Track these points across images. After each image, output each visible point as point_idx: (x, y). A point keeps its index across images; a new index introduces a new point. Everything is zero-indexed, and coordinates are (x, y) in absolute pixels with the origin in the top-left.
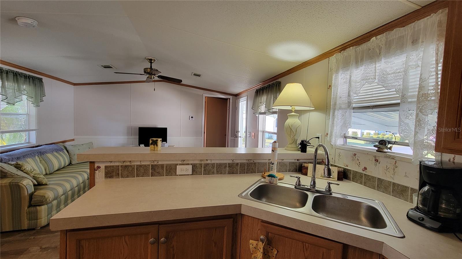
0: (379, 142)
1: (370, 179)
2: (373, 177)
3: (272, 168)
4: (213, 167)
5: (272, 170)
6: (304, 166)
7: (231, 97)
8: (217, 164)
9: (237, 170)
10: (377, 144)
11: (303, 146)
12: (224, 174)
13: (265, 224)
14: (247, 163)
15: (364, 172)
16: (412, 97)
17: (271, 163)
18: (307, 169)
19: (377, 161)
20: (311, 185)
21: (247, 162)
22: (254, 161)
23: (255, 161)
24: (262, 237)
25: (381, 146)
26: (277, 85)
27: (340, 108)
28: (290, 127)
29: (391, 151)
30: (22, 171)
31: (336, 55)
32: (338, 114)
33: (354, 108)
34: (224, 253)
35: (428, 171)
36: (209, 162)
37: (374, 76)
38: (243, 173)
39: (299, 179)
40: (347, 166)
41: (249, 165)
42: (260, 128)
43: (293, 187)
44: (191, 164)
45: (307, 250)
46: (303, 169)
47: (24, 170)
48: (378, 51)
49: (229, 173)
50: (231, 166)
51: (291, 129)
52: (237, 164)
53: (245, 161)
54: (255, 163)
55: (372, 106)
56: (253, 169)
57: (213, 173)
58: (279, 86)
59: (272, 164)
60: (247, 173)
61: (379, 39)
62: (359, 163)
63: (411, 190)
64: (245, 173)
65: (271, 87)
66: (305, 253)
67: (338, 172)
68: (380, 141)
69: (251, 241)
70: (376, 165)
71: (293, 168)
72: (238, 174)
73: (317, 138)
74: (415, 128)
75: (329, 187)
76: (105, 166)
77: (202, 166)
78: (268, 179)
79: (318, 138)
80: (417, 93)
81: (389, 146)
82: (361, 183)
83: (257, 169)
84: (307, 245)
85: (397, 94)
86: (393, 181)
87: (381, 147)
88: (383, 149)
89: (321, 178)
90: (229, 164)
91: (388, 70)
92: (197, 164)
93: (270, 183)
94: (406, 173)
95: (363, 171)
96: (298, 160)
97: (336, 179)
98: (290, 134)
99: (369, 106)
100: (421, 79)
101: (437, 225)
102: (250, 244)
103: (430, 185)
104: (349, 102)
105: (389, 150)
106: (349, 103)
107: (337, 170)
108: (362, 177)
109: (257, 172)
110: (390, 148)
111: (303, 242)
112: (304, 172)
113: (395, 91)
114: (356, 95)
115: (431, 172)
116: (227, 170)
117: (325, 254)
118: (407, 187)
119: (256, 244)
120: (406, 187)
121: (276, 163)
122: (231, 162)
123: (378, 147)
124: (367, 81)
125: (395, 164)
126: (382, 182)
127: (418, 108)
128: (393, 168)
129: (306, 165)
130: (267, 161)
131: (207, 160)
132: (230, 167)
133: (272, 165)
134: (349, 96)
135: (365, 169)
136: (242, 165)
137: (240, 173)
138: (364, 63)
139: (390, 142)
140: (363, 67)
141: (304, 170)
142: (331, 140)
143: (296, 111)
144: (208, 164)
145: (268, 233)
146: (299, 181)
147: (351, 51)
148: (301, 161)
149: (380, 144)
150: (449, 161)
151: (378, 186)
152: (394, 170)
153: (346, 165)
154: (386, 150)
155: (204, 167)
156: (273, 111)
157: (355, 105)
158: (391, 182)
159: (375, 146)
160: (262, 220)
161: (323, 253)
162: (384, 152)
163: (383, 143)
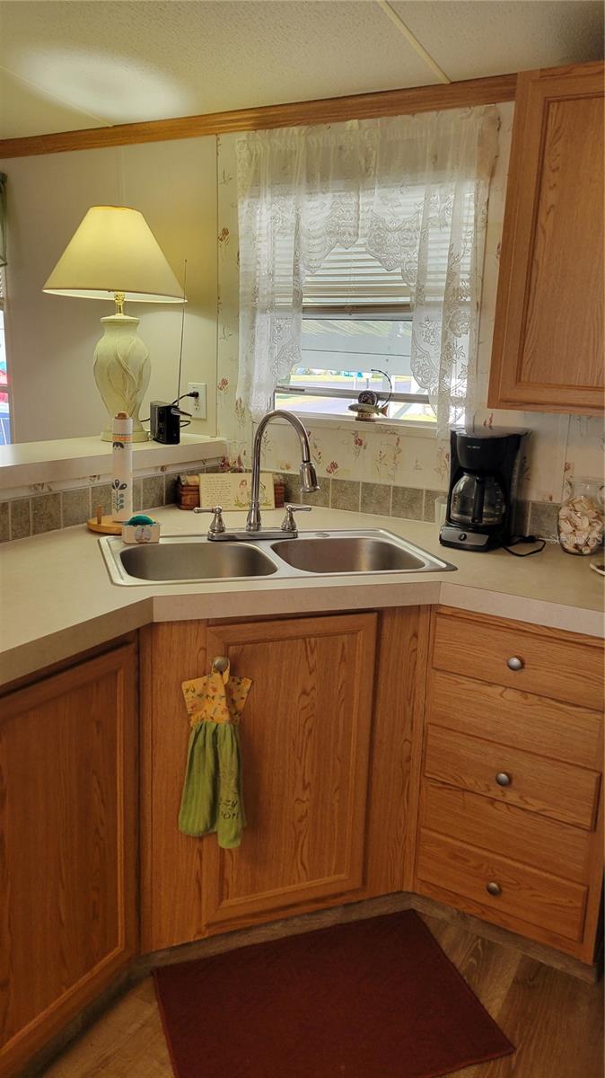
0: (360, 398)
1: (345, 489)
2: (353, 484)
3: (122, 501)
5: (122, 507)
6: (187, 483)
10: (355, 402)
11: (167, 424)
13: (221, 628)
14: (33, 499)
15: (332, 476)
16: (435, 292)
17: (117, 485)
18: (198, 490)
19: (359, 442)
21: (32, 493)
22: (50, 490)
23: (56, 488)
24: (218, 661)
25: (364, 407)
27: (272, 307)
28: (119, 362)
29: (384, 417)
31: (248, 136)
32: (263, 321)
33: (305, 309)
35: (470, 447)
37: (354, 227)
38: (24, 536)
39: (220, 516)
40: (288, 468)
41: (39, 502)
43: (204, 540)
45: (312, 652)
46: (184, 493)
48: (363, 162)
51: (124, 370)
53: (25, 494)
54: (55, 495)
55: (349, 307)
56: (51, 516)
59: (122, 488)
60: (34, 533)
61: (366, 129)
62: (319, 454)
63: (426, 495)
64: (28, 535)
66: (310, 660)
67: (275, 485)
68: (361, 394)
69: (186, 685)
70: (357, 454)
71: (153, 495)
72: (8, 540)
73: (191, 395)
74: (442, 363)
75: (291, 519)
79: (195, 395)
80: (444, 284)
81: (380, 404)
82: (325, 504)
83: (62, 515)
84: (313, 640)
85: (404, 281)
86: (392, 483)
87: (366, 409)
88: (369, 413)
89: (238, 508)
91: (388, 218)
94: (417, 461)
95: (329, 472)
96: (163, 468)
97: (273, 506)
98: (121, 387)
99: (343, 307)
100: (450, 255)
102: (185, 692)
103: (470, 472)
104: (298, 292)
105: (381, 416)
106: (298, 295)
107: (273, 482)
108: (328, 487)
109: (62, 525)
110: (384, 411)
111: (304, 639)
112: (188, 502)
113: (401, 274)
114: (309, 273)
115: (475, 447)
117: (346, 646)
118: (419, 490)
119: (205, 684)
120: (417, 491)
123: (360, 408)
124: (338, 237)
125: (397, 444)
126: (371, 490)
127: (446, 318)
128: (393, 455)
129: (191, 480)
133: (120, 492)
134: (296, 273)
135: (334, 466)
136: (19, 507)
137: (15, 537)
138: (330, 186)
139: (380, 396)
140: (329, 195)
141: (187, 495)
142: (249, 398)
143: (130, 307)
146: (220, 520)
147: (292, 137)
148: (170, 471)
149: (364, 402)
150: (485, 425)
151: (363, 501)
152: (395, 458)
153: (284, 467)
154: (375, 416)
157: (307, 301)
158: (389, 486)
159: (352, 408)
160: (208, 619)
161: (343, 645)
162: (373, 421)
163: (367, 399)
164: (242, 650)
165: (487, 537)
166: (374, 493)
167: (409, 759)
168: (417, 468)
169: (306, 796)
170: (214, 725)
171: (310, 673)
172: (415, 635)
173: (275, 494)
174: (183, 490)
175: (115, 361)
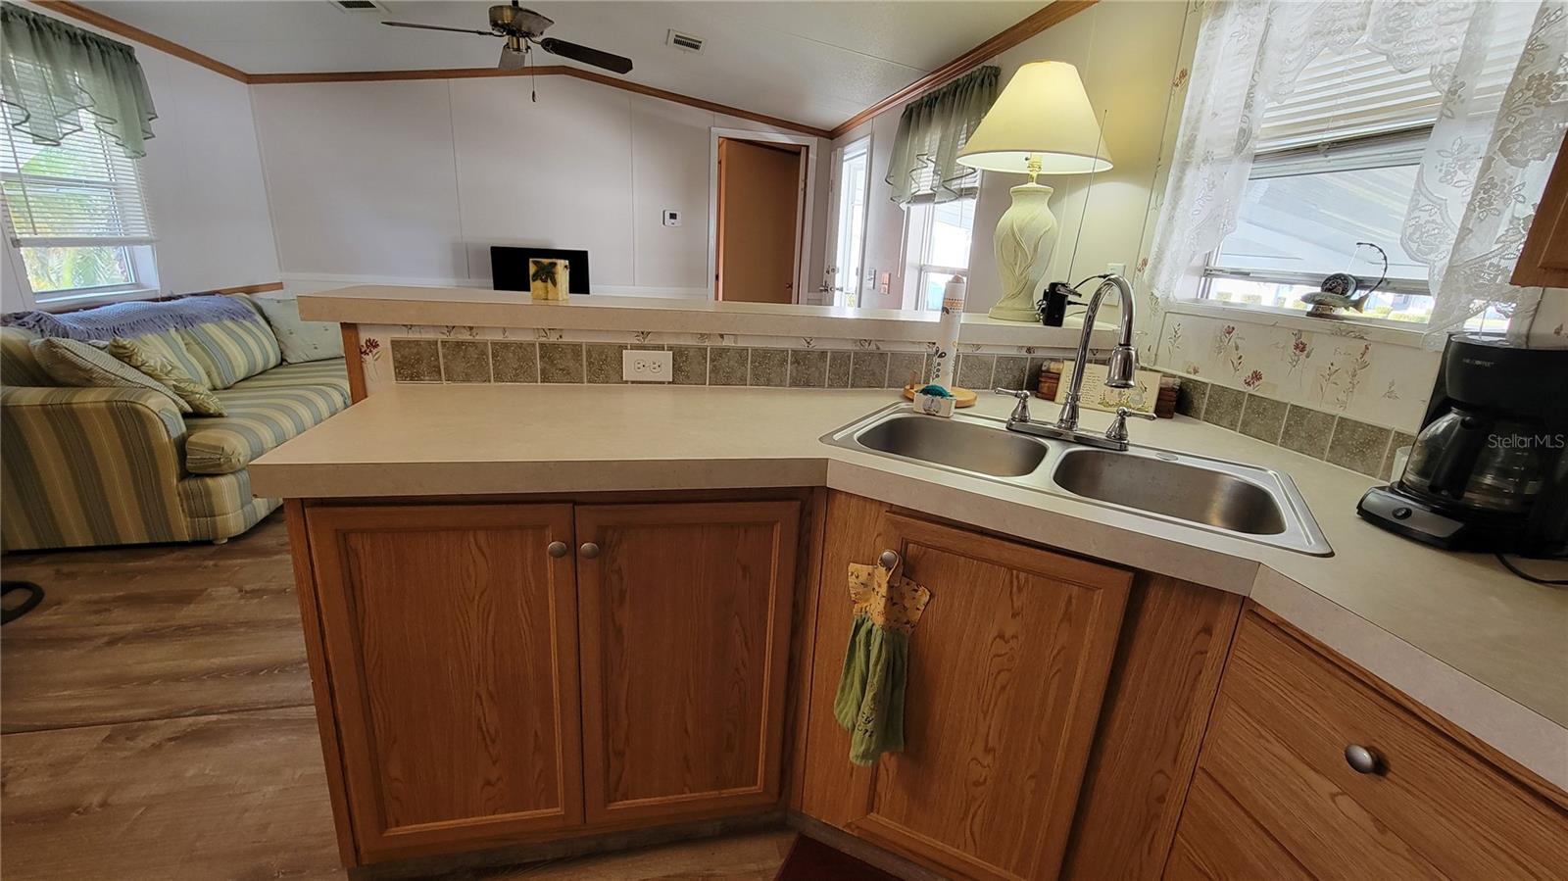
0: (1324, 284)
1: (1264, 409)
2: (1276, 405)
3: (938, 370)
4: (743, 360)
5: (937, 376)
6: (1049, 368)
7: (811, 141)
8: (755, 350)
9: (822, 374)
10: (1316, 289)
11: (1054, 305)
12: (776, 386)
13: (899, 518)
14: (856, 353)
15: (1250, 390)
17: (937, 351)
18: (1058, 379)
19: (1301, 347)
20: (1061, 420)
21: (857, 348)
22: (878, 348)
23: (884, 348)
24: (886, 554)
25: (1329, 297)
26: (987, 82)
27: (1207, 159)
28: (1014, 234)
29: (1359, 313)
30: (137, 368)
32: (1196, 181)
33: (1257, 156)
34: (772, 599)
35: (1468, 361)
36: (727, 343)
37: (1361, 15)
38: (841, 387)
39: (1025, 401)
40: (1196, 372)
41: (861, 358)
42: (912, 257)
43: (1003, 427)
44: (670, 348)
45: (1020, 590)
46: (1043, 380)
47: (142, 365)
49: (795, 383)
50: (799, 358)
51: (1018, 242)
52: (823, 353)
53: (849, 347)
54: (882, 354)
55: (1324, 144)
56: (874, 374)
57: (743, 381)
58: (990, 85)
59: (941, 356)
60: (853, 386)
62: (1240, 358)
63: (1393, 440)
64: (846, 387)
65: (962, 92)
66: (1015, 599)
67: (1161, 390)
68: (1329, 279)
69: (853, 567)
70: (1294, 363)
71: (1010, 376)
72: (824, 386)
73: (1105, 277)
74: (1466, 218)
75: (1122, 425)
76: (392, 341)
77: (706, 354)
78: (921, 401)
80: (1509, 77)
81: (1357, 295)
82: (1232, 426)
83: (887, 375)
84: (1022, 575)
85: (1434, 87)
86: (1342, 413)
87: (1329, 300)
88: (1333, 306)
89: (1101, 407)
90: (794, 352)
92: (687, 348)
93: (928, 414)
94: (1391, 385)
95: (1248, 384)
96: (1029, 350)
97: (1151, 414)
98: (1011, 261)
99: (1316, 146)
100: (1542, 12)
101: (1446, 528)
102: (850, 574)
103: (1462, 407)
104: (1245, 130)
105: (1352, 312)
106: (1245, 138)
107: (1159, 382)
108: (1241, 404)
109: (887, 385)
110: (1357, 305)
111: (1011, 569)
112: (1046, 390)
113: (1431, 77)
114: (1276, 104)
115: (1478, 362)
116: (789, 372)
117: (1074, 601)
118: (1385, 430)
119: (869, 574)
120: (1381, 430)
121: (952, 354)
122: (801, 345)
123: (1319, 299)
124: (1329, 39)
125: (1363, 354)
126: (1303, 418)
127: (1498, 134)
128: (1351, 370)
129: (1054, 366)
130: (924, 349)
131: (722, 336)
132: (799, 363)
133: (939, 360)
134: (1249, 105)
135: (1257, 376)
136: (840, 358)
137: (830, 386)
139: (1361, 284)
141: (1045, 382)
142: (1153, 278)
143: (1043, 179)
144: (724, 351)
145: (905, 543)
146: (1024, 407)
148: (1038, 354)
149: (1330, 290)
151: (1286, 432)
152: (1354, 375)
153: (1191, 370)
154: (1342, 312)
155: (712, 360)
156: (962, 186)
157: (1261, 147)
158: (1333, 416)
159: (1307, 299)
160: (892, 505)
161: (1070, 598)
162: (1336, 318)
163: (1337, 286)
164: (925, 553)
165: (1460, 525)
166: (1305, 422)
167: (1161, 799)
168: (1390, 395)
169: (988, 760)
170: (870, 623)
171: (1014, 616)
172: (1207, 630)
173: (1159, 399)
174: (1042, 377)
175: (1010, 235)
